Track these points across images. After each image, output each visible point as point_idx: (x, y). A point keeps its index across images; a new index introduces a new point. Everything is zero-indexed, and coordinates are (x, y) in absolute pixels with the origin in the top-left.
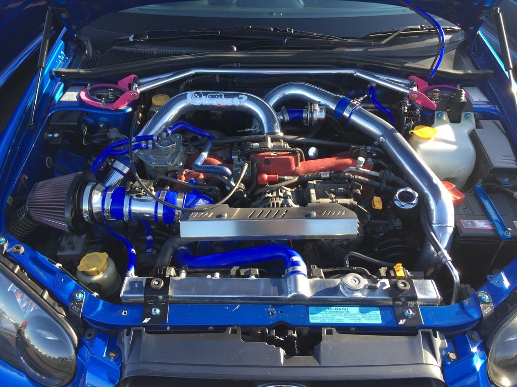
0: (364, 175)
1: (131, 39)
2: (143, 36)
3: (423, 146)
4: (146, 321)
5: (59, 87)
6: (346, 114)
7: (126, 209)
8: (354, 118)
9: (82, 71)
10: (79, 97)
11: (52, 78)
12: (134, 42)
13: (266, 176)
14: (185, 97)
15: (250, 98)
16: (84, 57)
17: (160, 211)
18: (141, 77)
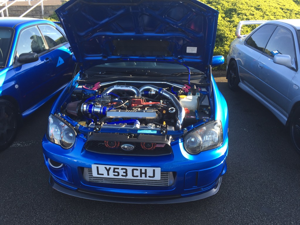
0: (162, 105)
1: (100, 73)
2: (104, 72)
3: (182, 100)
4: (95, 130)
5: (77, 84)
6: (161, 92)
7: (92, 110)
8: (163, 93)
9: (84, 81)
10: (83, 87)
11: (75, 82)
12: (101, 74)
13: (133, 105)
14: (114, 87)
15: (133, 88)
16: (85, 78)
17: (102, 111)
18: (101, 83)
